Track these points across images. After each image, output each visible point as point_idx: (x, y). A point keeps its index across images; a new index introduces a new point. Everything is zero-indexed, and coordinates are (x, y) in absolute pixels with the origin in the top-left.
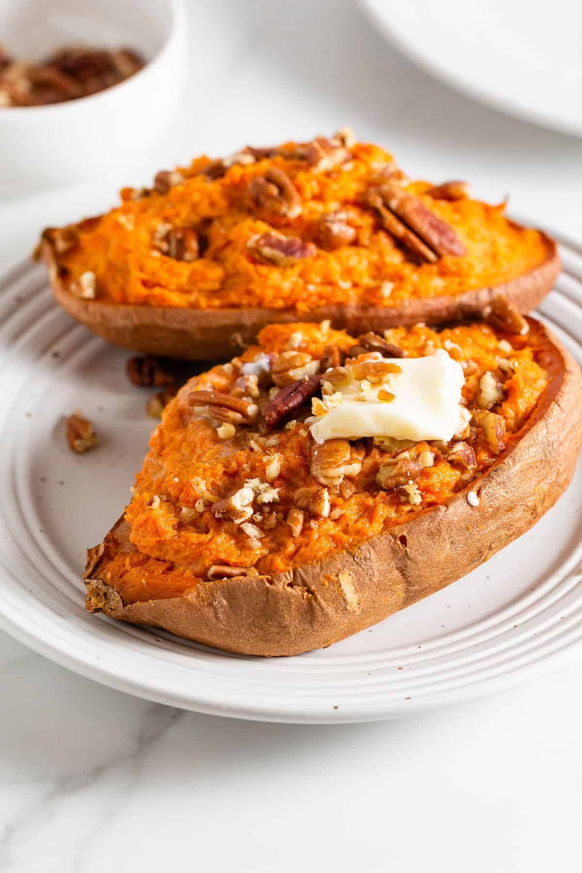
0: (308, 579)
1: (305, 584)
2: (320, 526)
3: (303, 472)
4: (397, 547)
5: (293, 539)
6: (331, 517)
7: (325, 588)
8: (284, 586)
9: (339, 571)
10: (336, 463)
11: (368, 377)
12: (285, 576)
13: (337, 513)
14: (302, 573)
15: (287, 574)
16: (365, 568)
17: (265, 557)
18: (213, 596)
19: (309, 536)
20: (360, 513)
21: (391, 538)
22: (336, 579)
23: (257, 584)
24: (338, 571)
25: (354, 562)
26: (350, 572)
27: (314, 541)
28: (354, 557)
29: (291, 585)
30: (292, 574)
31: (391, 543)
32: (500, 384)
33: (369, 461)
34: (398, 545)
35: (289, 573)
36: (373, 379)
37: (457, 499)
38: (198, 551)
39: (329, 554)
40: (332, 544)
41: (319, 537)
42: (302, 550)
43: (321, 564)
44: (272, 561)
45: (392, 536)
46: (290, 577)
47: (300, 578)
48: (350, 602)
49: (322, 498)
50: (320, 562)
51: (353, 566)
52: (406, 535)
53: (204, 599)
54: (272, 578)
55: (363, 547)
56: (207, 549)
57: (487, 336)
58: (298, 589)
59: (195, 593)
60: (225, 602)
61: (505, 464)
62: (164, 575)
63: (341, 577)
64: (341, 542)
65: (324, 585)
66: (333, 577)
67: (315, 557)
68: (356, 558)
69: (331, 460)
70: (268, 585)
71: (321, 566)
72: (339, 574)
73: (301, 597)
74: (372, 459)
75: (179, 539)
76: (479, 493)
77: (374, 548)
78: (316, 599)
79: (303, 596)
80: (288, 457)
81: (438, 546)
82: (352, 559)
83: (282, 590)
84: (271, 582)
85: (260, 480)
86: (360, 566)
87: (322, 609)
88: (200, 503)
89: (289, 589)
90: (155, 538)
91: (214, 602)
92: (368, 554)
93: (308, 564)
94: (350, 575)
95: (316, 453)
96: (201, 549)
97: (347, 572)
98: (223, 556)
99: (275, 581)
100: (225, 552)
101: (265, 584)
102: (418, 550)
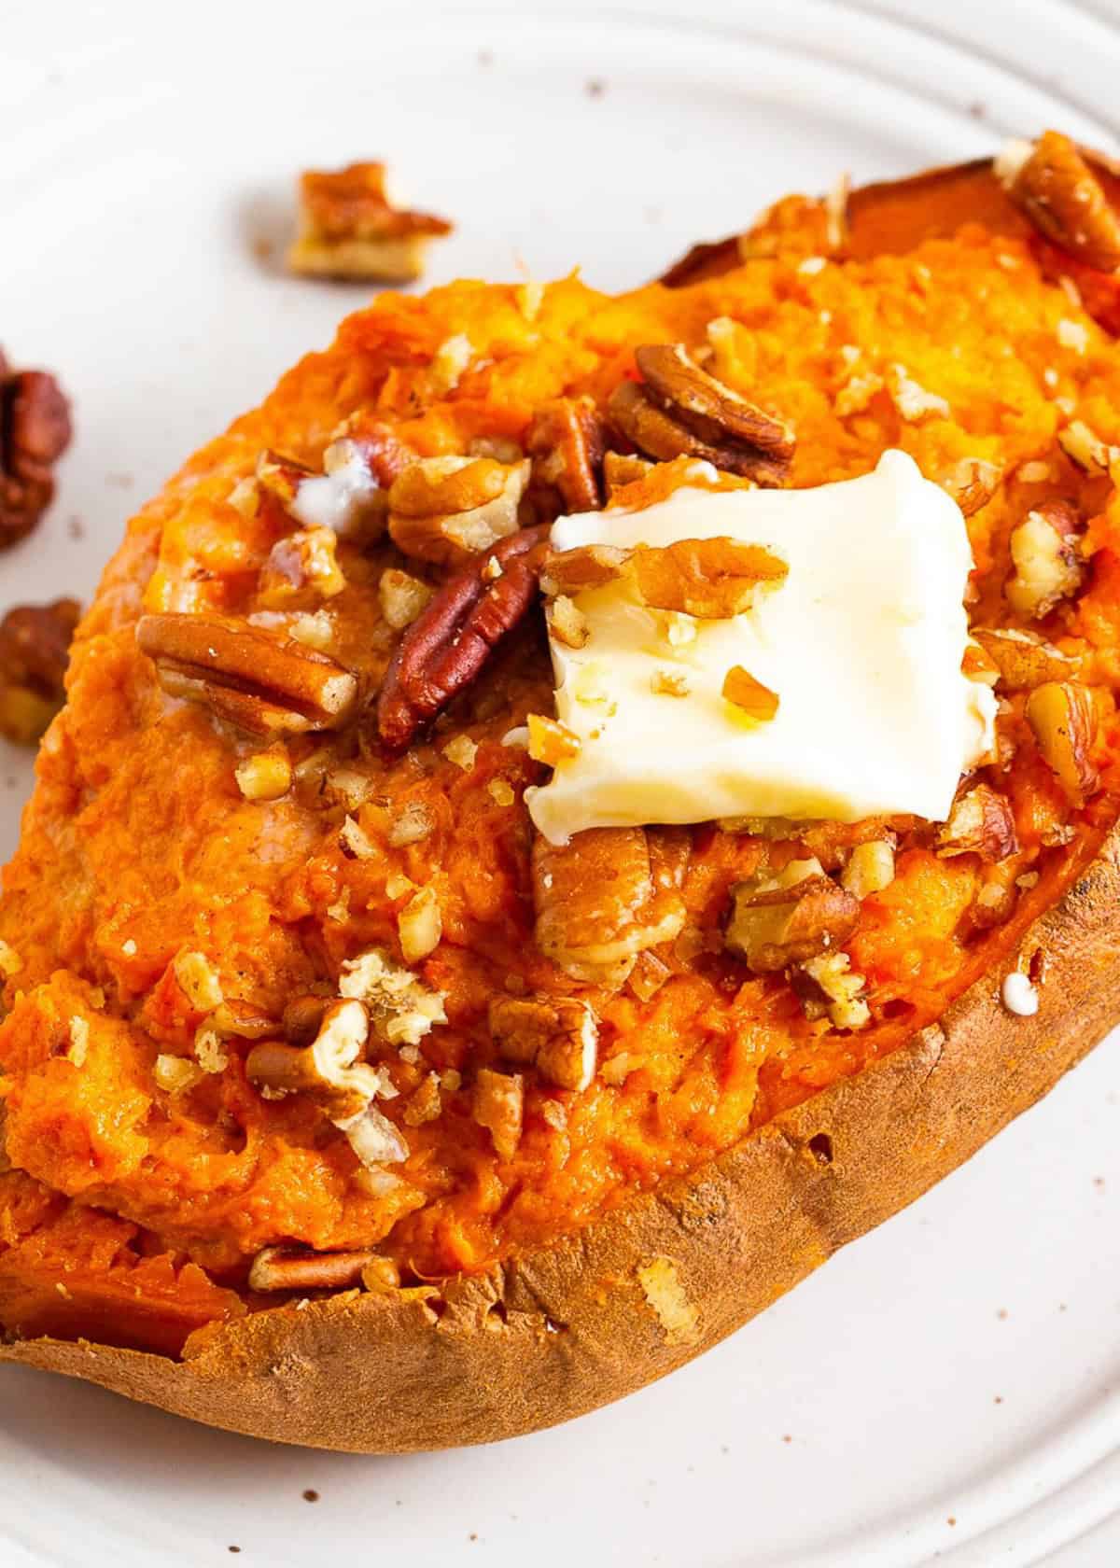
0: (550, 1294)
1: (541, 1307)
2: (571, 1115)
3: (511, 930)
4: (805, 1166)
5: (495, 1161)
6: (602, 1077)
7: (599, 1310)
8: (479, 1322)
9: (639, 1261)
10: (611, 924)
11: (689, 604)
12: (480, 1288)
13: (621, 1064)
14: (531, 1277)
15: (487, 1283)
16: (712, 1239)
17: (416, 1213)
18: (271, 1354)
19: (544, 1154)
20: (689, 1054)
21: (786, 1145)
22: (630, 1284)
23: (400, 1319)
24: (633, 1263)
25: (680, 1231)
26: (669, 1258)
27: (559, 1171)
28: (679, 1217)
29: (499, 1309)
30: (500, 1281)
31: (787, 1160)
32: (1071, 538)
33: (705, 872)
34: (807, 1161)
35: (492, 1279)
36: (702, 607)
37: (972, 1002)
38: (217, 1211)
39: (605, 1206)
40: (612, 1175)
41: (574, 1154)
42: (527, 1200)
43: (586, 1247)
44: (439, 1230)
45: (788, 1140)
46: (496, 1290)
47: (524, 1291)
48: (672, 1327)
49: (576, 1040)
50: (579, 1241)
51: (677, 1238)
52: (830, 1133)
53: (245, 1360)
54: (443, 1295)
55: (706, 1186)
56: (245, 1208)
57: (1014, 280)
58: (519, 1323)
59: (217, 1348)
60: (307, 1366)
61: (1105, 860)
62: (122, 1269)
63: (644, 1276)
64: (638, 1168)
65: (596, 1303)
66: (622, 1281)
67: (565, 1219)
68: (685, 1219)
69: (595, 914)
70: (431, 1316)
71: (585, 1253)
72: (640, 1269)
73: (532, 1341)
74: (713, 864)
75: (158, 1173)
76: (1034, 973)
77: (737, 1182)
78: (575, 1341)
79: (538, 1338)
80: (462, 877)
81: (923, 1133)
82: (675, 1220)
83: (474, 1331)
84: (439, 1307)
85: (383, 958)
86: (699, 1237)
87: (593, 1360)
88: (208, 1043)
89: (494, 1325)
90: (85, 1175)
91: (275, 1369)
92: (720, 1201)
93: (545, 1248)
94: (671, 1265)
95: (548, 881)
96: (226, 1207)
97: (662, 1259)
98: (290, 1226)
99: (454, 1307)
100: (297, 1214)
101: (423, 1316)
102: (863, 1158)
